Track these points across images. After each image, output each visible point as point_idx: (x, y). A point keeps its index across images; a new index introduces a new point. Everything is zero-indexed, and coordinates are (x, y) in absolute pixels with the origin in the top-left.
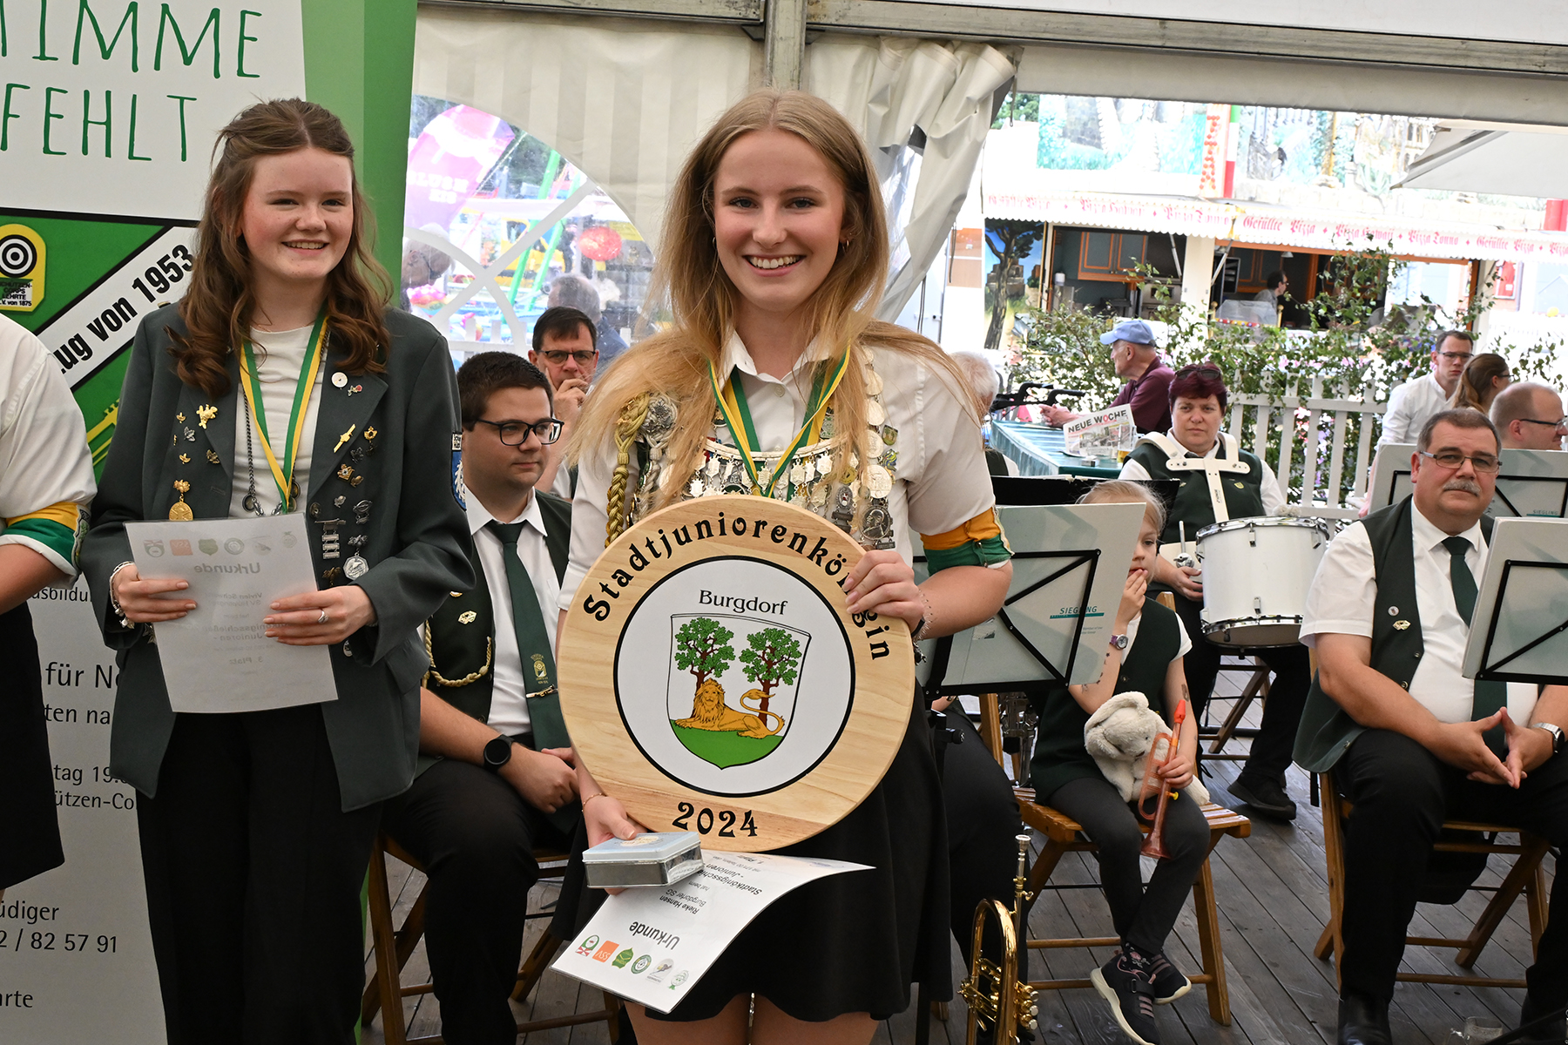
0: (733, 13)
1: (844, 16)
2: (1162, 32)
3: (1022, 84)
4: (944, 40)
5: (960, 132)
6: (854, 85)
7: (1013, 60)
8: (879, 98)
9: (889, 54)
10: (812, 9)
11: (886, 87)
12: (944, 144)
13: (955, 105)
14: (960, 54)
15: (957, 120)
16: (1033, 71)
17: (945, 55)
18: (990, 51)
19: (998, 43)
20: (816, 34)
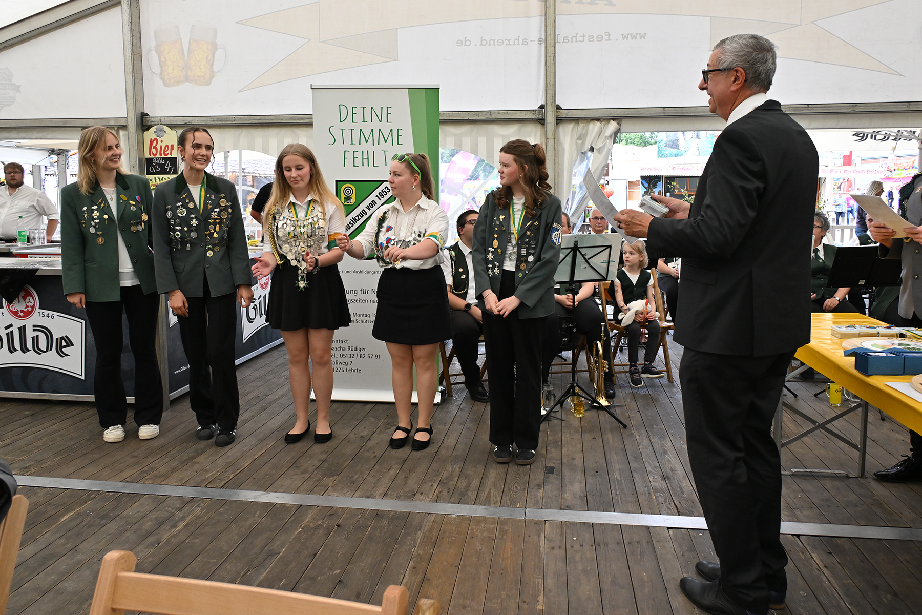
0: (535, 117)
1: (567, 115)
2: (663, 112)
3: (622, 131)
4: (598, 119)
5: (604, 146)
6: (572, 135)
7: (619, 124)
8: (579, 138)
9: (581, 125)
10: (558, 114)
11: (581, 135)
12: (599, 150)
13: (602, 138)
14: (603, 123)
15: (603, 143)
16: (625, 125)
17: (598, 124)
18: (612, 121)
19: (614, 119)
20: (559, 121)
